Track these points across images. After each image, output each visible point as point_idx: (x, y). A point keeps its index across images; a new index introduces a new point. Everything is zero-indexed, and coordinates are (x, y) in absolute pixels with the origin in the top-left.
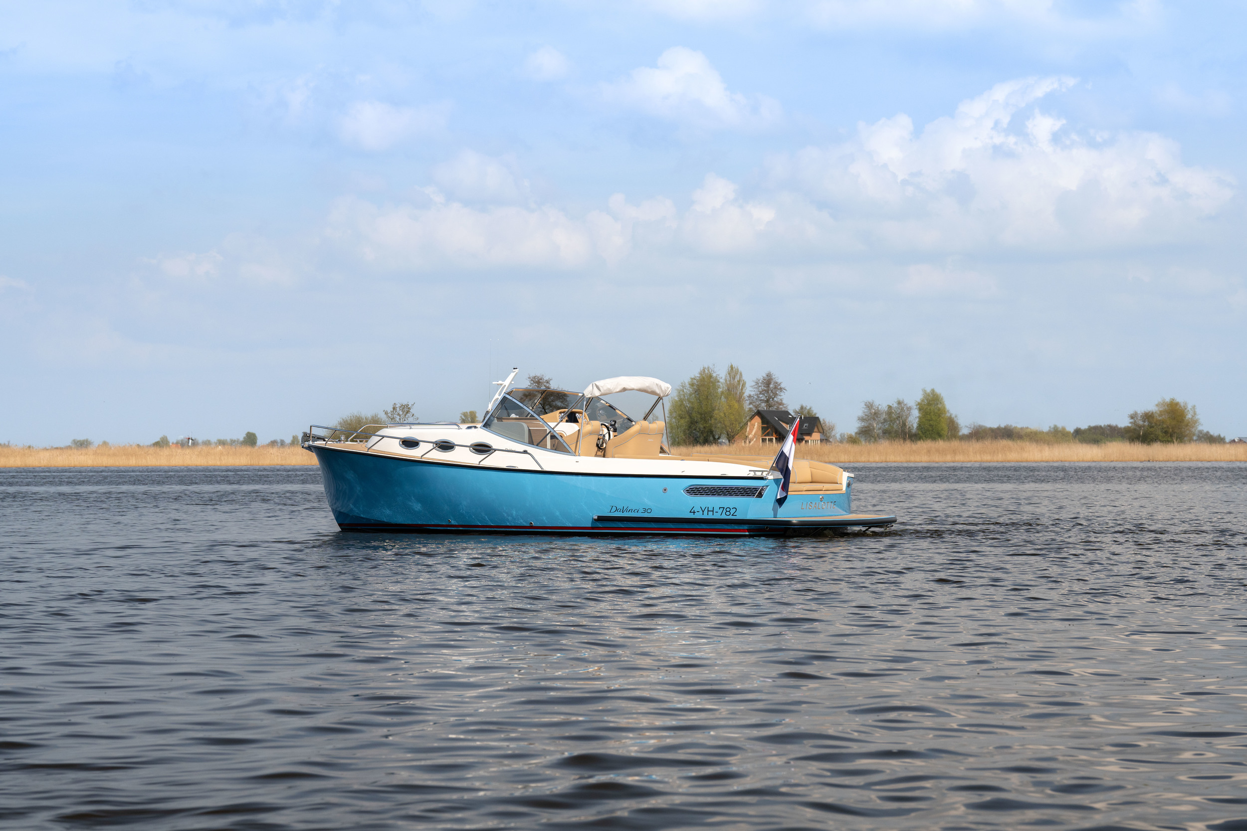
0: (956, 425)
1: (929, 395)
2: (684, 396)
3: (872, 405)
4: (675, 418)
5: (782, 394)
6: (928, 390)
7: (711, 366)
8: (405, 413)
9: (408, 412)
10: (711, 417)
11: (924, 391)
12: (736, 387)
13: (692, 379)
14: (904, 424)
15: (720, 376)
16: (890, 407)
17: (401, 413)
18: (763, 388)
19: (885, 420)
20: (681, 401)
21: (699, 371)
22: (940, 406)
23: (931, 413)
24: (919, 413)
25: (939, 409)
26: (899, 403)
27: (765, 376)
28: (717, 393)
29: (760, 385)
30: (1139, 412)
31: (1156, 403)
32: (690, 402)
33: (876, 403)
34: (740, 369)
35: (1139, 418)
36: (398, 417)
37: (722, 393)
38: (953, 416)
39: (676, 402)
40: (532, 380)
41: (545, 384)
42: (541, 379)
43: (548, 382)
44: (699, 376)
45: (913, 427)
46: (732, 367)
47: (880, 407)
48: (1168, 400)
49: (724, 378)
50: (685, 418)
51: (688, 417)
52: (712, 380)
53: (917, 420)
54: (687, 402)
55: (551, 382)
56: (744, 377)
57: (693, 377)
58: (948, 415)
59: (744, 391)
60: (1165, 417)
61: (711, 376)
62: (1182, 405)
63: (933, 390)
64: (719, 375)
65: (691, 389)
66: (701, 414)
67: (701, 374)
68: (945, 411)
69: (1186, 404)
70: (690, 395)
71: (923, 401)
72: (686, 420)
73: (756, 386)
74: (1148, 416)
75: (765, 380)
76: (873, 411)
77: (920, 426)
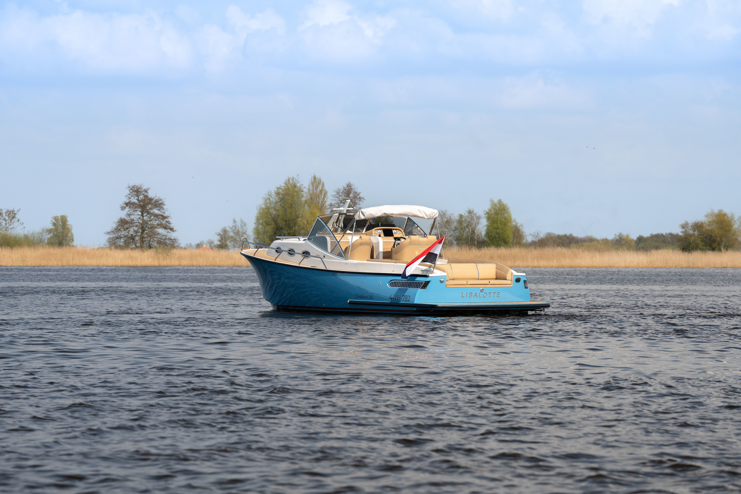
0: (521, 234)
1: (496, 205)
2: (270, 204)
3: (444, 214)
4: (262, 224)
5: (361, 203)
6: (496, 201)
7: (295, 177)
8: (11, 218)
9: (14, 217)
10: (295, 224)
11: (492, 201)
12: (319, 197)
13: (278, 188)
14: (473, 232)
15: (304, 186)
16: (461, 216)
17: (7, 218)
18: (343, 197)
19: (456, 229)
20: (268, 208)
21: (284, 181)
22: (506, 215)
23: (497, 222)
24: (487, 222)
25: (505, 219)
26: (470, 212)
27: (345, 186)
28: (301, 201)
29: (341, 194)
30: (689, 222)
31: (706, 214)
32: (275, 210)
33: (449, 213)
34: (323, 180)
35: (690, 228)
36: (4, 222)
37: (306, 201)
38: (518, 225)
39: (263, 209)
40: (131, 189)
41: (144, 193)
42: (140, 188)
43: (146, 191)
44: (284, 185)
45: (481, 235)
46: (315, 178)
47: (452, 216)
48: (716, 211)
49: (307, 187)
50: (271, 224)
51: (273, 224)
52: (296, 189)
53: (486, 228)
54: (273, 210)
55: (149, 191)
56: (326, 188)
57: (279, 186)
58: (514, 223)
59: (325, 200)
60: (714, 227)
61: (295, 186)
62: (729, 215)
63: (500, 201)
64: (302, 185)
65: (277, 198)
66: (286, 221)
67: (286, 184)
68: (511, 220)
69: (733, 214)
70: (276, 203)
71: (490, 210)
72: (272, 227)
73: (337, 196)
74: (698, 226)
75: (345, 190)
76: (445, 219)
77: (488, 234)
